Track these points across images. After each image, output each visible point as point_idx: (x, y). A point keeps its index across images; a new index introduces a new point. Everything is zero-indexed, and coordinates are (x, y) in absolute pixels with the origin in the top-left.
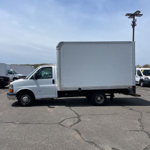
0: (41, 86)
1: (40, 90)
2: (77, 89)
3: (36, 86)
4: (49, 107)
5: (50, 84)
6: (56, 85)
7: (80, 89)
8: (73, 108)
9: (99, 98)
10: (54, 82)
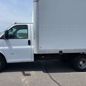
0: (14, 47)
1: (13, 53)
2: (58, 53)
3: (7, 48)
4: (25, 75)
5: (25, 45)
6: (33, 46)
7: (61, 52)
8: (53, 75)
9: (81, 63)
10: (29, 43)
